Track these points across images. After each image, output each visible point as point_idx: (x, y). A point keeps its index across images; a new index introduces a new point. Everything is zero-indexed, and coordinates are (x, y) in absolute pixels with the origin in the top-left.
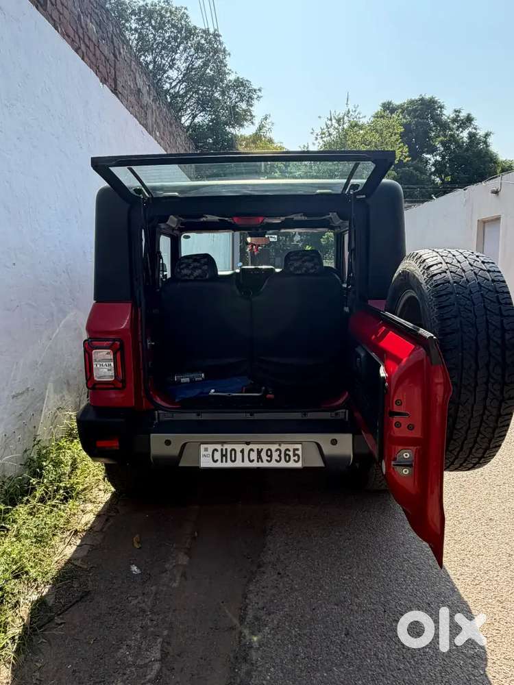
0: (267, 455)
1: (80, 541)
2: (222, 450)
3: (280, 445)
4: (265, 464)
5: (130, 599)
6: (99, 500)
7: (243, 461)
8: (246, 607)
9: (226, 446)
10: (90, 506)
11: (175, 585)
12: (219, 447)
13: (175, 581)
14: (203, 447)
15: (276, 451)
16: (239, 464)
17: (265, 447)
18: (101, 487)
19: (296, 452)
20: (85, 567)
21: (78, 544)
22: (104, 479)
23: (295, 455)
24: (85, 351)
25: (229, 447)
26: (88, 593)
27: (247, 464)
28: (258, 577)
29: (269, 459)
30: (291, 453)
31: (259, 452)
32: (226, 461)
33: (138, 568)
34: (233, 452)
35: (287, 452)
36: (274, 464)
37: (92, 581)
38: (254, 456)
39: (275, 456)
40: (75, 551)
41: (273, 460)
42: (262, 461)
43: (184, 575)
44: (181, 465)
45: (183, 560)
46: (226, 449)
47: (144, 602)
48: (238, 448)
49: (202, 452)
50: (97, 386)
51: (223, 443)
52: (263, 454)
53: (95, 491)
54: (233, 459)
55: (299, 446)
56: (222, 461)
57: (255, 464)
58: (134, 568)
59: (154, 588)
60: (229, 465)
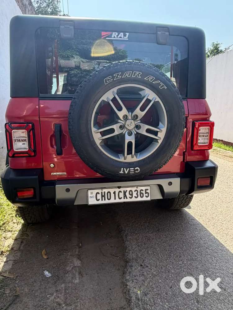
0: (130, 194)
1: (6, 258)
2: (102, 192)
3: (137, 188)
4: (129, 200)
5: (48, 296)
6: (14, 230)
7: (115, 199)
8: (129, 291)
9: (104, 190)
10: (9, 234)
11: (77, 281)
12: (100, 191)
13: (76, 279)
14: (90, 192)
15: (135, 191)
16: (112, 201)
17: (129, 189)
18: (15, 221)
19: (147, 191)
20: (12, 277)
21: (5, 261)
22: (16, 216)
23: (146, 193)
24: (6, 131)
25: (106, 191)
26: (17, 296)
27: (118, 200)
28: (129, 270)
29: (131, 196)
30: (144, 192)
31: (125, 193)
32: (105, 200)
33: (49, 272)
34: (109, 194)
35: (142, 192)
36: (133, 199)
37: (19, 287)
38: (122, 195)
39: (135, 194)
40: (3, 266)
41: (133, 197)
42: (127, 198)
43: (80, 273)
44: (75, 204)
45: (77, 263)
46: (105, 192)
47: (58, 297)
48: (112, 191)
49: (90, 195)
50: (16, 155)
51: (102, 188)
52: (127, 194)
53: (11, 224)
54: (109, 198)
55: (148, 188)
56: (102, 200)
57: (122, 200)
58: (46, 273)
59: (63, 285)
60: (107, 202)
